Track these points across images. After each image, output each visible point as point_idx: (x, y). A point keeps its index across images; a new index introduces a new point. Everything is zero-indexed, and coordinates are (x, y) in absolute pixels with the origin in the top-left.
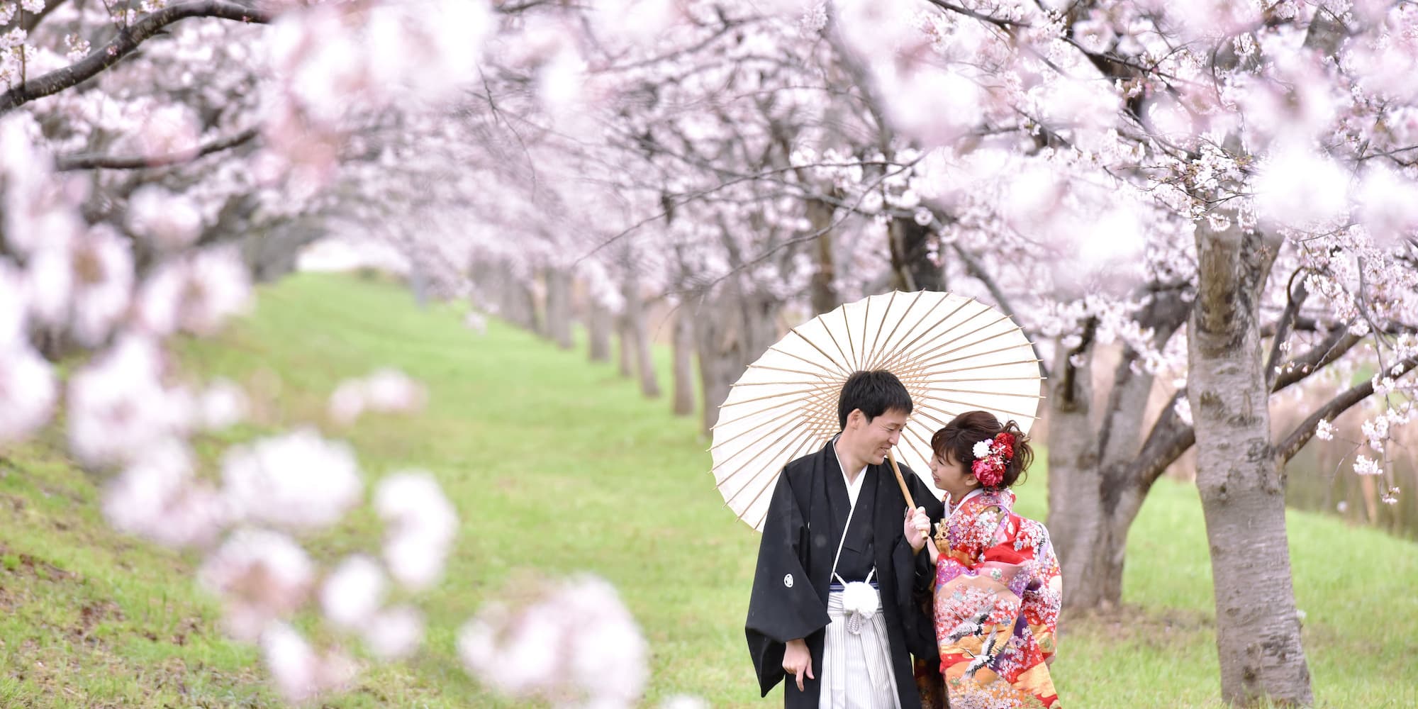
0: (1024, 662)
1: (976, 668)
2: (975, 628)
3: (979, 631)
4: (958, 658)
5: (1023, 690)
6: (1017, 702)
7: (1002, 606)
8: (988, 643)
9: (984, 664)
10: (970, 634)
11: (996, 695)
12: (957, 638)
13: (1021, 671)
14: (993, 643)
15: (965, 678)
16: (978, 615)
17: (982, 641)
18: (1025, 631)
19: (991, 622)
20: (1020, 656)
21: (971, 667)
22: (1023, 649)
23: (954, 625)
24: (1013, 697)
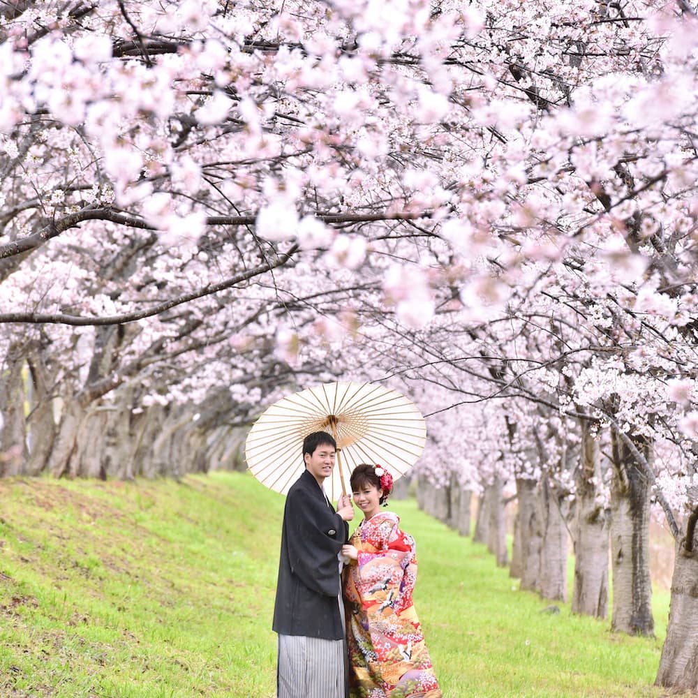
0: (404, 605)
1: (384, 608)
2: (383, 586)
3: (386, 588)
4: (374, 602)
5: (403, 620)
6: (401, 626)
7: (396, 574)
8: (390, 594)
9: (388, 606)
10: (381, 589)
11: (391, 622)
12: (373, 592)
13: (402, 610)
14: (392, 594)
15: (378, 613)
16: (385, 579)
17: (387, 593)
18: (404, 589)
19: (392, 583)
20: (402, 602)
21: (381, 607)
22: (403, 598)
23: (372, 585)
24: (398, 624)
